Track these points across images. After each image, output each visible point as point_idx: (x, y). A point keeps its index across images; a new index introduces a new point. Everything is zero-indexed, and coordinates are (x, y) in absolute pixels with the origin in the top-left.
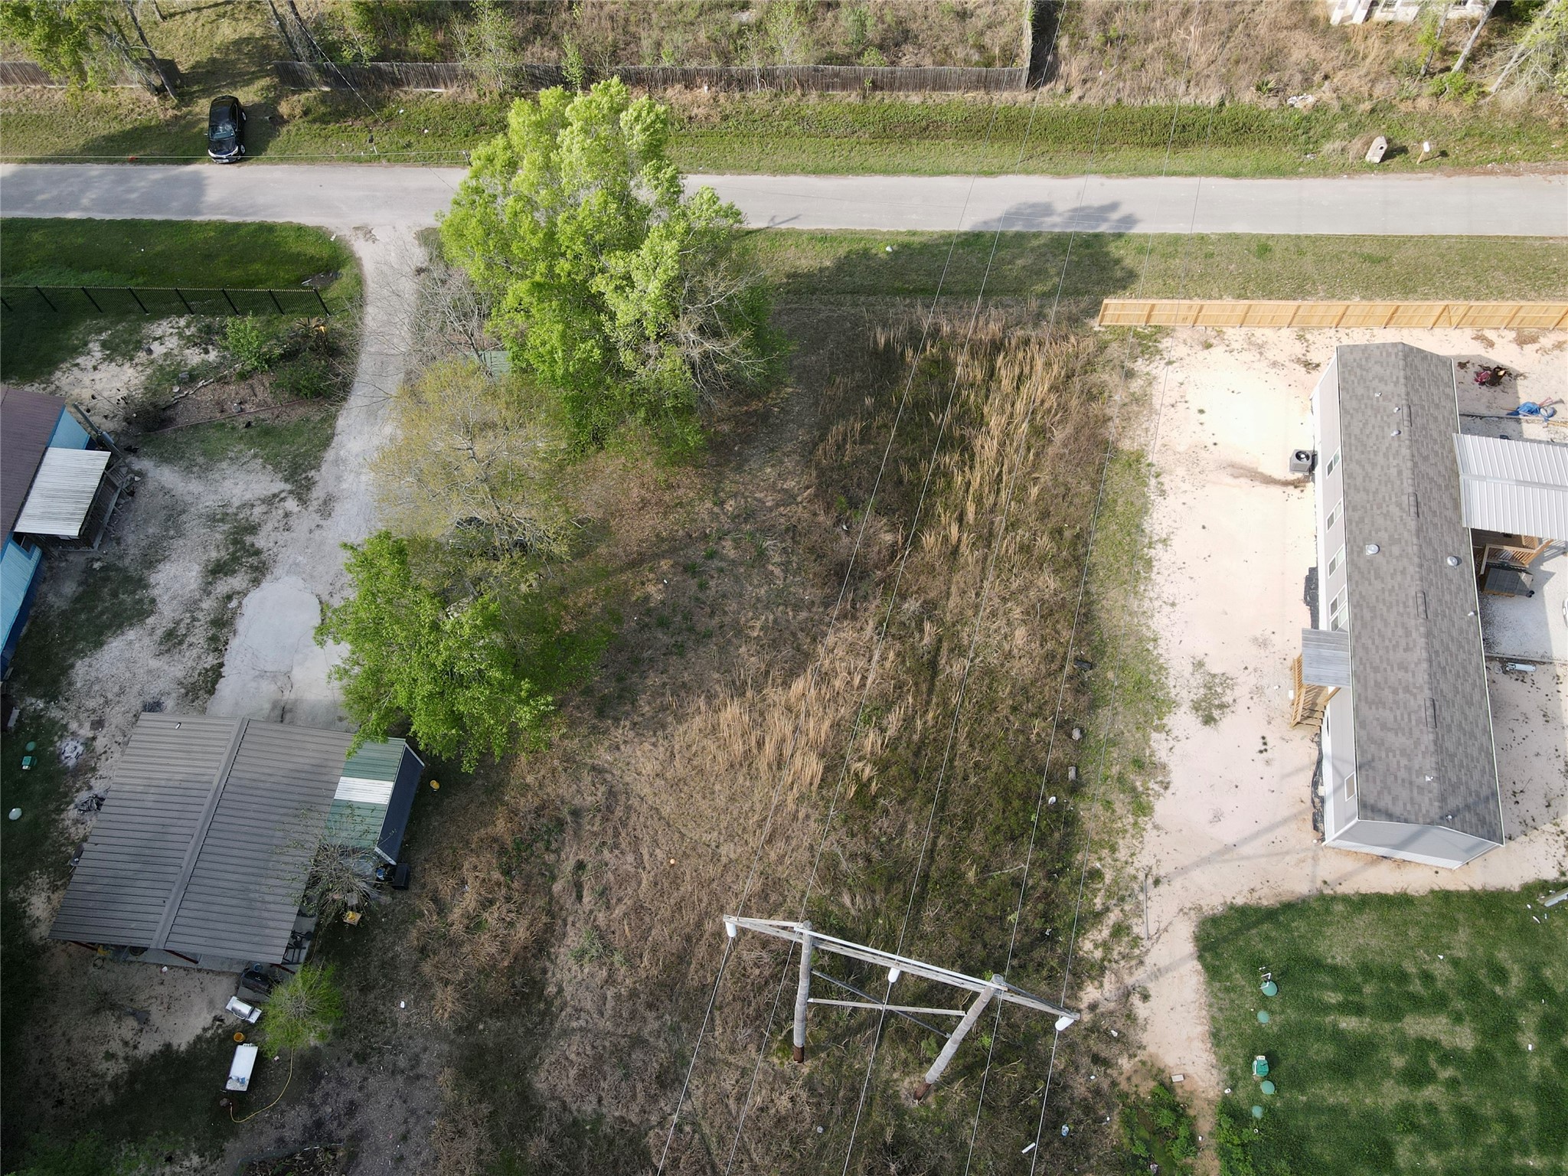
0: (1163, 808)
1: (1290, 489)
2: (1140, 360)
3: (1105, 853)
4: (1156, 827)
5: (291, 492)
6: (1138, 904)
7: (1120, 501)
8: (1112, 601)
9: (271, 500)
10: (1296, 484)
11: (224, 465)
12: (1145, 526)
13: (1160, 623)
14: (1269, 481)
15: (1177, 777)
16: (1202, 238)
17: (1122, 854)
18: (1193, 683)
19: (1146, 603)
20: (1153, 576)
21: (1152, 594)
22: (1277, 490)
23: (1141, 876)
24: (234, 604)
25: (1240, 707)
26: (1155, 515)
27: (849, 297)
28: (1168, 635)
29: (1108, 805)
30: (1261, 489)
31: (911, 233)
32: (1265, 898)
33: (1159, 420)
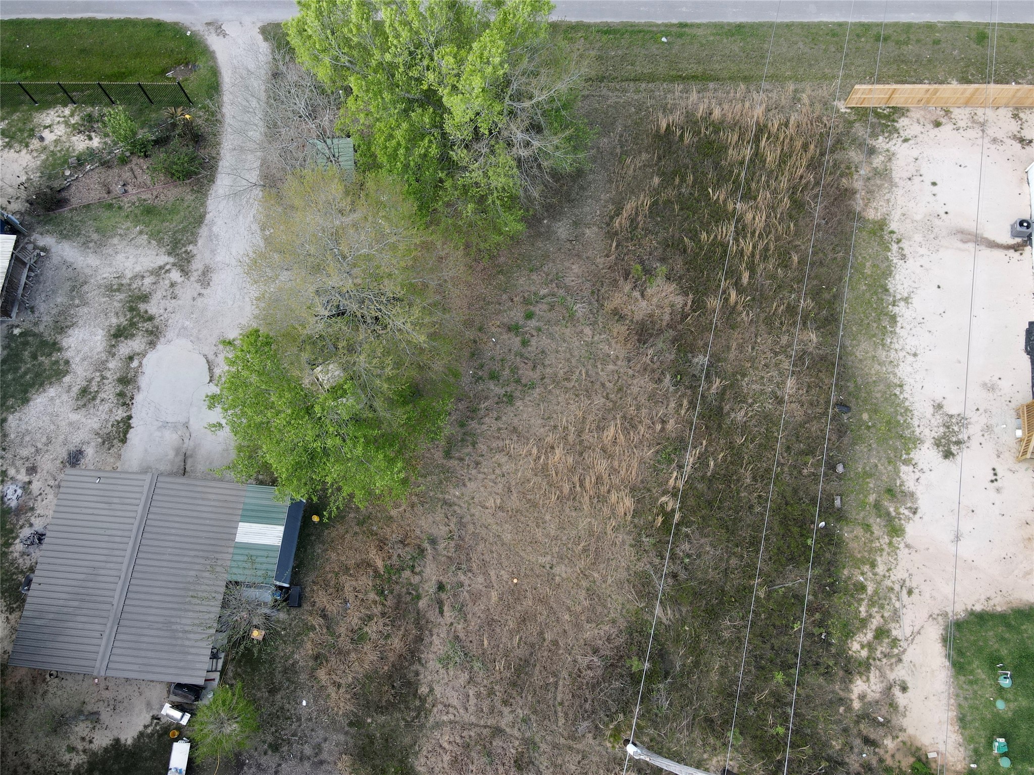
0: (912, 529)
1: (1011, 253)
2: (881, 138)
3: (866, 568)
4: (907, 546)
5: (174, 265)
6: (896, 611)
7: (868, 264)
9: (159, 272)
10: (1016, 248)
11: (115, 241)
12: (890, 286)
13: (904, 371)
14: (993, 245)
15: (924, 502)
16: (930, 27)
17: (881, 569)
18: (934, 422)
19: (892, 354)
20: (898, 330)
21: (897, 346)
22: (999, 254)
23: (897, 587)
24: (135, 364)
25: (974, 443)
26: (897, 277)
27: (632, 84)
28: (912, 381)
29: (867, 528)
30: (986, 252)
31: (682, 25)
32: (999, 605)
33: (899, 192)
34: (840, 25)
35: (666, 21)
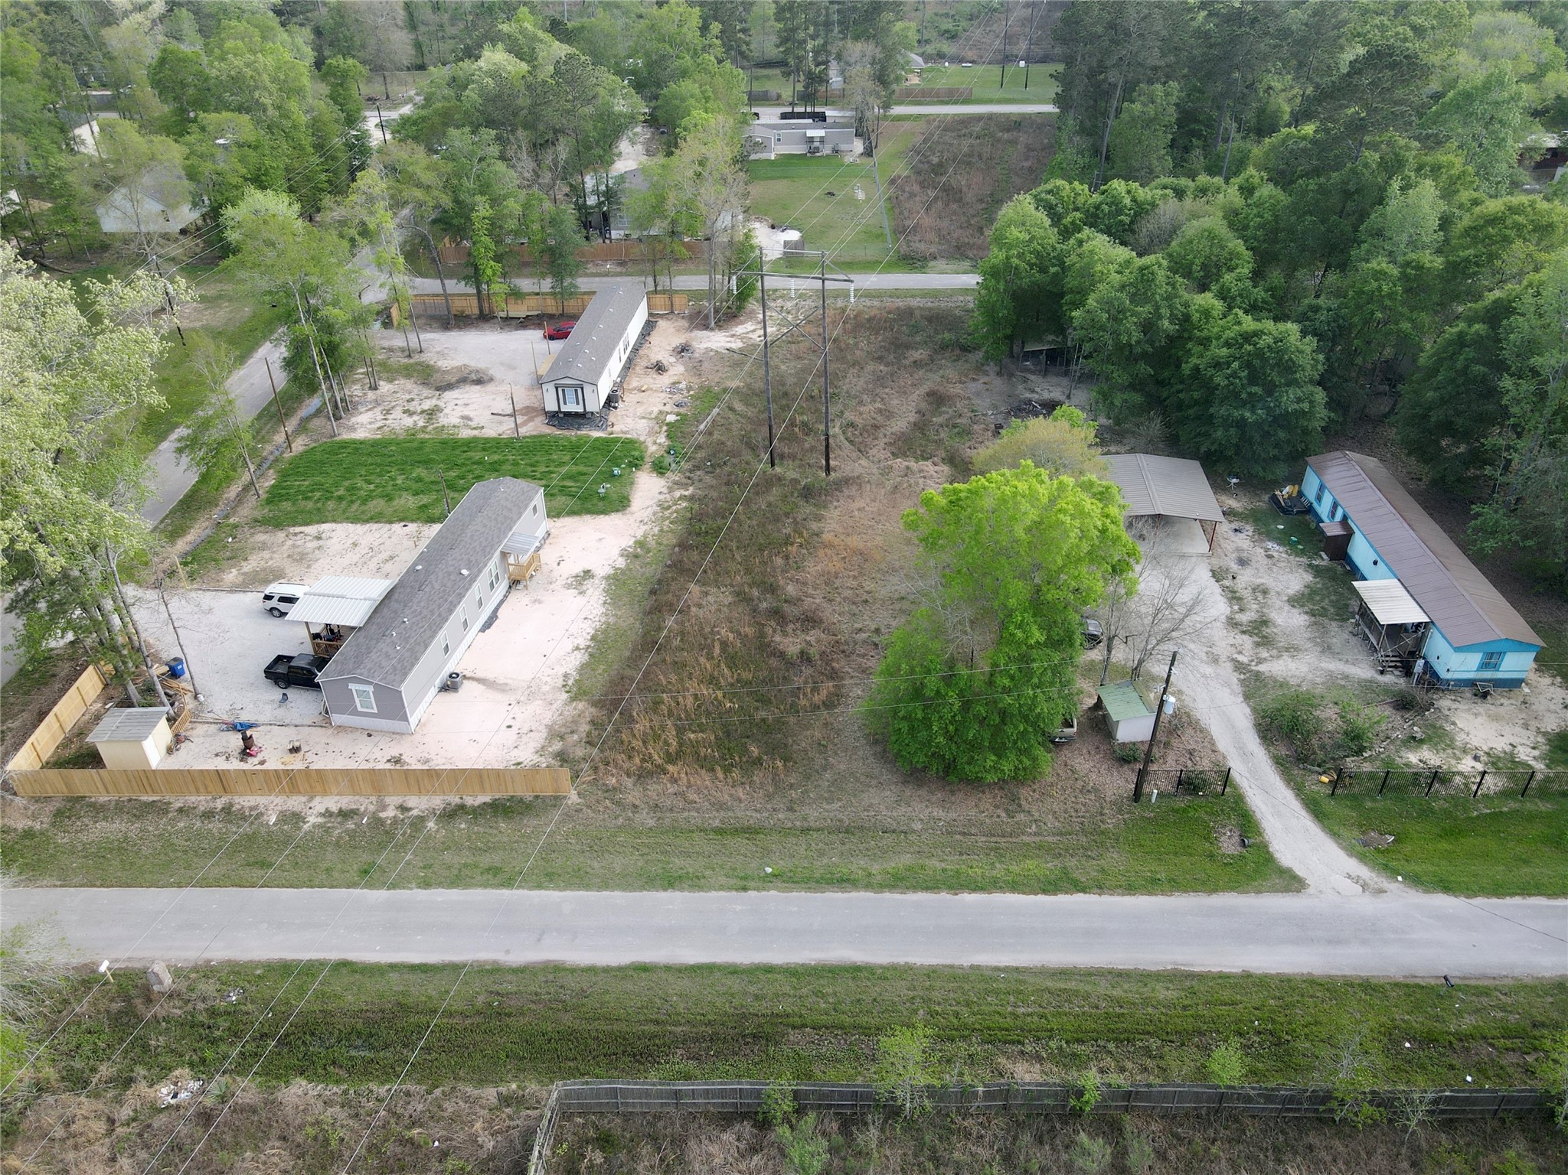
1: (469, 675)
8: (630, 620)
12: (586, 656)
13: (599, 609)
14: (481, 680)
15: (616, 552)
17: (656, 530)
18: (589, 586)
19: (603, 619)
20: (593, 631)
22: (479, 674)
25: (566, 575)
30: (490, 676)
31: (745, 889)
32: (587, 518)
33: (547, 721)
34: (539, 886)
35: (764, 893)
